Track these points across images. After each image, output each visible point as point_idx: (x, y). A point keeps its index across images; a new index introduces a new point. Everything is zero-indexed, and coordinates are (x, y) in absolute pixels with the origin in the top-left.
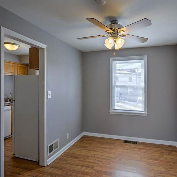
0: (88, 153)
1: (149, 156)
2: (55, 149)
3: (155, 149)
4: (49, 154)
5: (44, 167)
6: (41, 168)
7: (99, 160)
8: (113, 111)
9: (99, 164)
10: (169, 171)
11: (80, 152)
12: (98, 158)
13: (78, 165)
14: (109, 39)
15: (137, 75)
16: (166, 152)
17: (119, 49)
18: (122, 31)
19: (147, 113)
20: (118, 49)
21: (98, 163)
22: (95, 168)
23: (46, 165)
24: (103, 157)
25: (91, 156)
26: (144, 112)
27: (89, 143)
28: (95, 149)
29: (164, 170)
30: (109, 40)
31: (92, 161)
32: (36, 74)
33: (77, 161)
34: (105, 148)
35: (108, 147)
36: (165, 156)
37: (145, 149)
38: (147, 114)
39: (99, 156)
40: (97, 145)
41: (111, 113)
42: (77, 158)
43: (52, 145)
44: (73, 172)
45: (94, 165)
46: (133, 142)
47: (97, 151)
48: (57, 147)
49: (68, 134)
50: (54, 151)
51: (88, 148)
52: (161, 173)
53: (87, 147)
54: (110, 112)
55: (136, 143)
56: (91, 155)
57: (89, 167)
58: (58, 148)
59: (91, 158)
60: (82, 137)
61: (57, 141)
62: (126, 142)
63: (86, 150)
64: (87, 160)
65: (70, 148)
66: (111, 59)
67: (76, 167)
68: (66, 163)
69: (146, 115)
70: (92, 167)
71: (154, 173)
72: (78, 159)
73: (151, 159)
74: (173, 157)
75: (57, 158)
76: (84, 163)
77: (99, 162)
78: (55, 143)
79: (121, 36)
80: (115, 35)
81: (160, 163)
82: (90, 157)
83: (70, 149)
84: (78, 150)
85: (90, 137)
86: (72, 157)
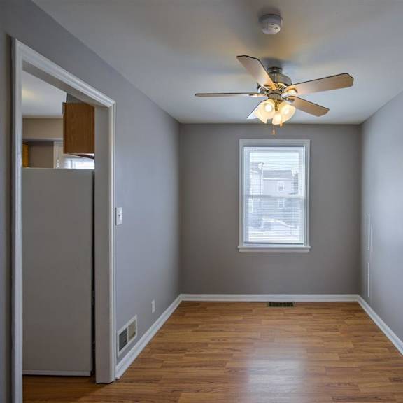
0: (204, 338)
1: (321, 326)
2: (130, 338)
3: (327, 311)
4: (120, 353)
5: (109, 386)
6: (100, 388)
7: (231, 347)
8: (245, 246)
9: (234, 355)
10: (361, 345)
11: (185, 337)
12: (228, 344)
13: (189, 367)
14: (266, 102)
15: (262, 176)
16: (345, 314)
17: (283, 124)
18: (293, 91)
19: (309, 247)
20: (281, 125)
21: (232, 354)
22: (229, 365)
23: (113, 379)
24: (239, 340)
25: (213, 342)
26: (303, 246)
27: (199, 317)
28: (215, 327)
29: (351, 345)
30: (266, 104)
31: (216, 352)
32: (55, 167)
33: (184, 358)
34: (236, 322)
35: (241, 318)
36: (347, 321)
37: (311, 314)
38: (310, 250)
39: (229, 341)
40: (217, 319)
41: (240, 251)
42: (182, 350)
43: (125, 331)
44: (185, 383)
45: (225, 359)
46: (284, 303)
47: (221, 331)
48: (134, 334)
49: (153, 302)
50: (129, 343)
51: (200, 326)
52: (349, 352)
53: (197, 325)
54: (239, 249)
55: (290, 304)
56: (212, 340)
57: (216, 365)
58: (136, 336)
59: (213, 346)
60: (179, 306)
61: (135, 321)
62: (272, 304)
63: (197, 331)
64: (206, 352)
65: (161, 333)
66: (241, 142)
67: (188, 370)
68: (162, 367)
69: (308, 251)
70: (223, 365)
71: (339, 354)
72: (187, 353)
73: (326, 330)
74: (358, 321)
75: (137, 359)
76: (202, 359)
77: (232, 352)
78: (129, 326)
79: (285, 99)
80: (276, 96)
81: (342, 335)
82: (210, 346)
83: (159, 334)
84: (180, 333)
85: (198, 303)
86: (171, 351)
